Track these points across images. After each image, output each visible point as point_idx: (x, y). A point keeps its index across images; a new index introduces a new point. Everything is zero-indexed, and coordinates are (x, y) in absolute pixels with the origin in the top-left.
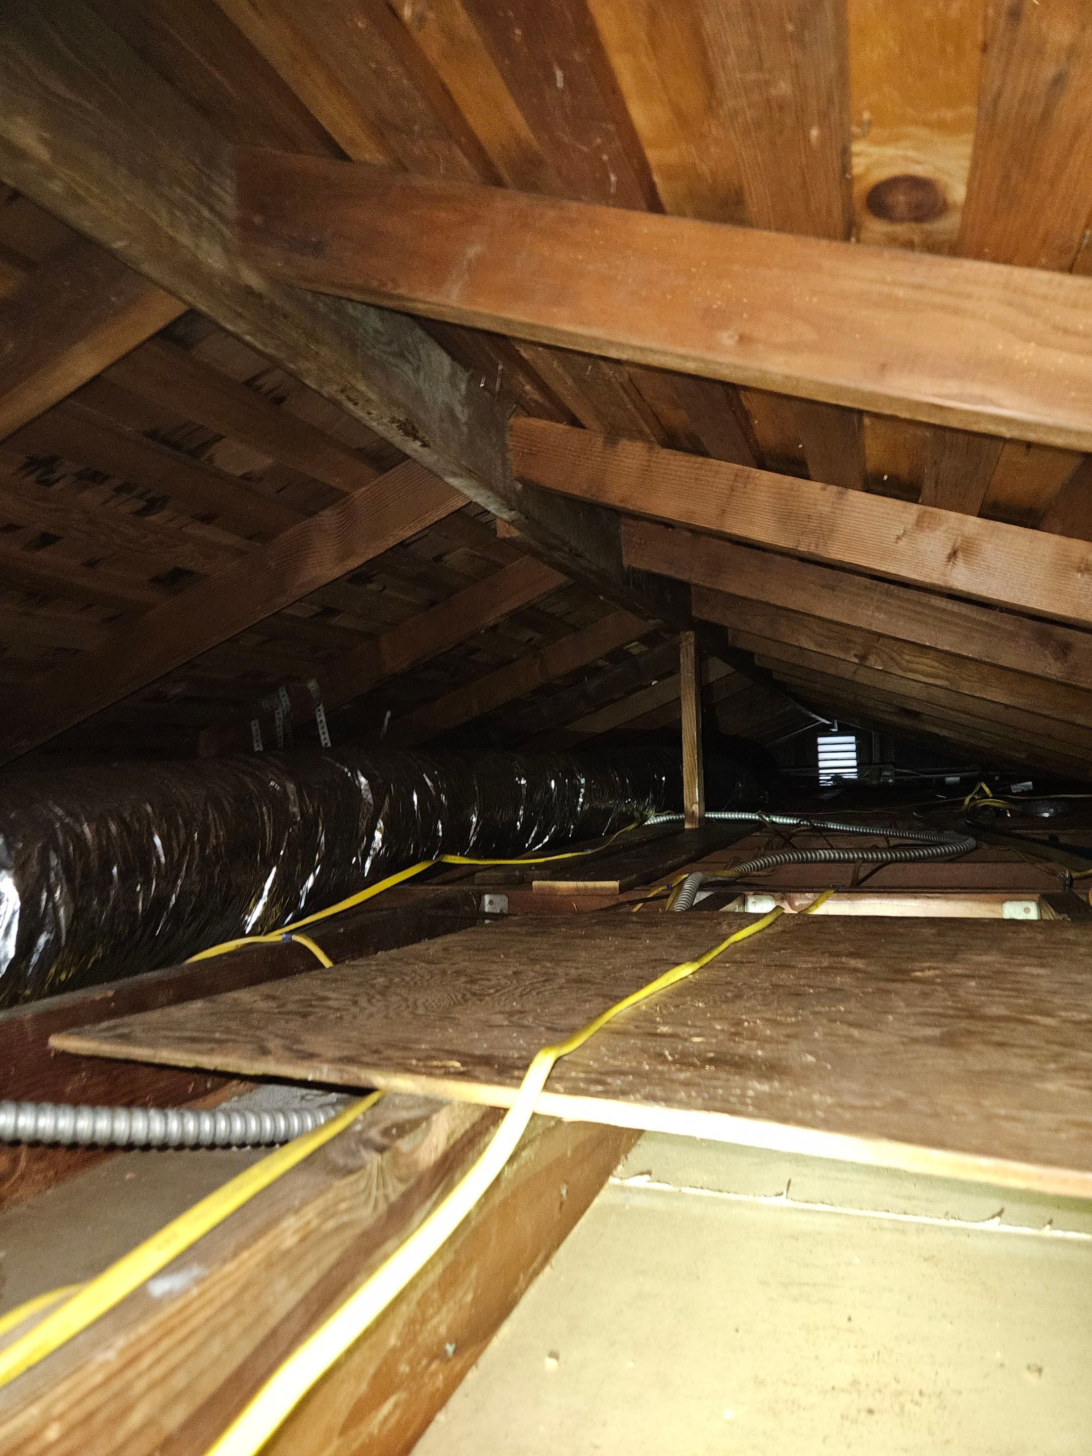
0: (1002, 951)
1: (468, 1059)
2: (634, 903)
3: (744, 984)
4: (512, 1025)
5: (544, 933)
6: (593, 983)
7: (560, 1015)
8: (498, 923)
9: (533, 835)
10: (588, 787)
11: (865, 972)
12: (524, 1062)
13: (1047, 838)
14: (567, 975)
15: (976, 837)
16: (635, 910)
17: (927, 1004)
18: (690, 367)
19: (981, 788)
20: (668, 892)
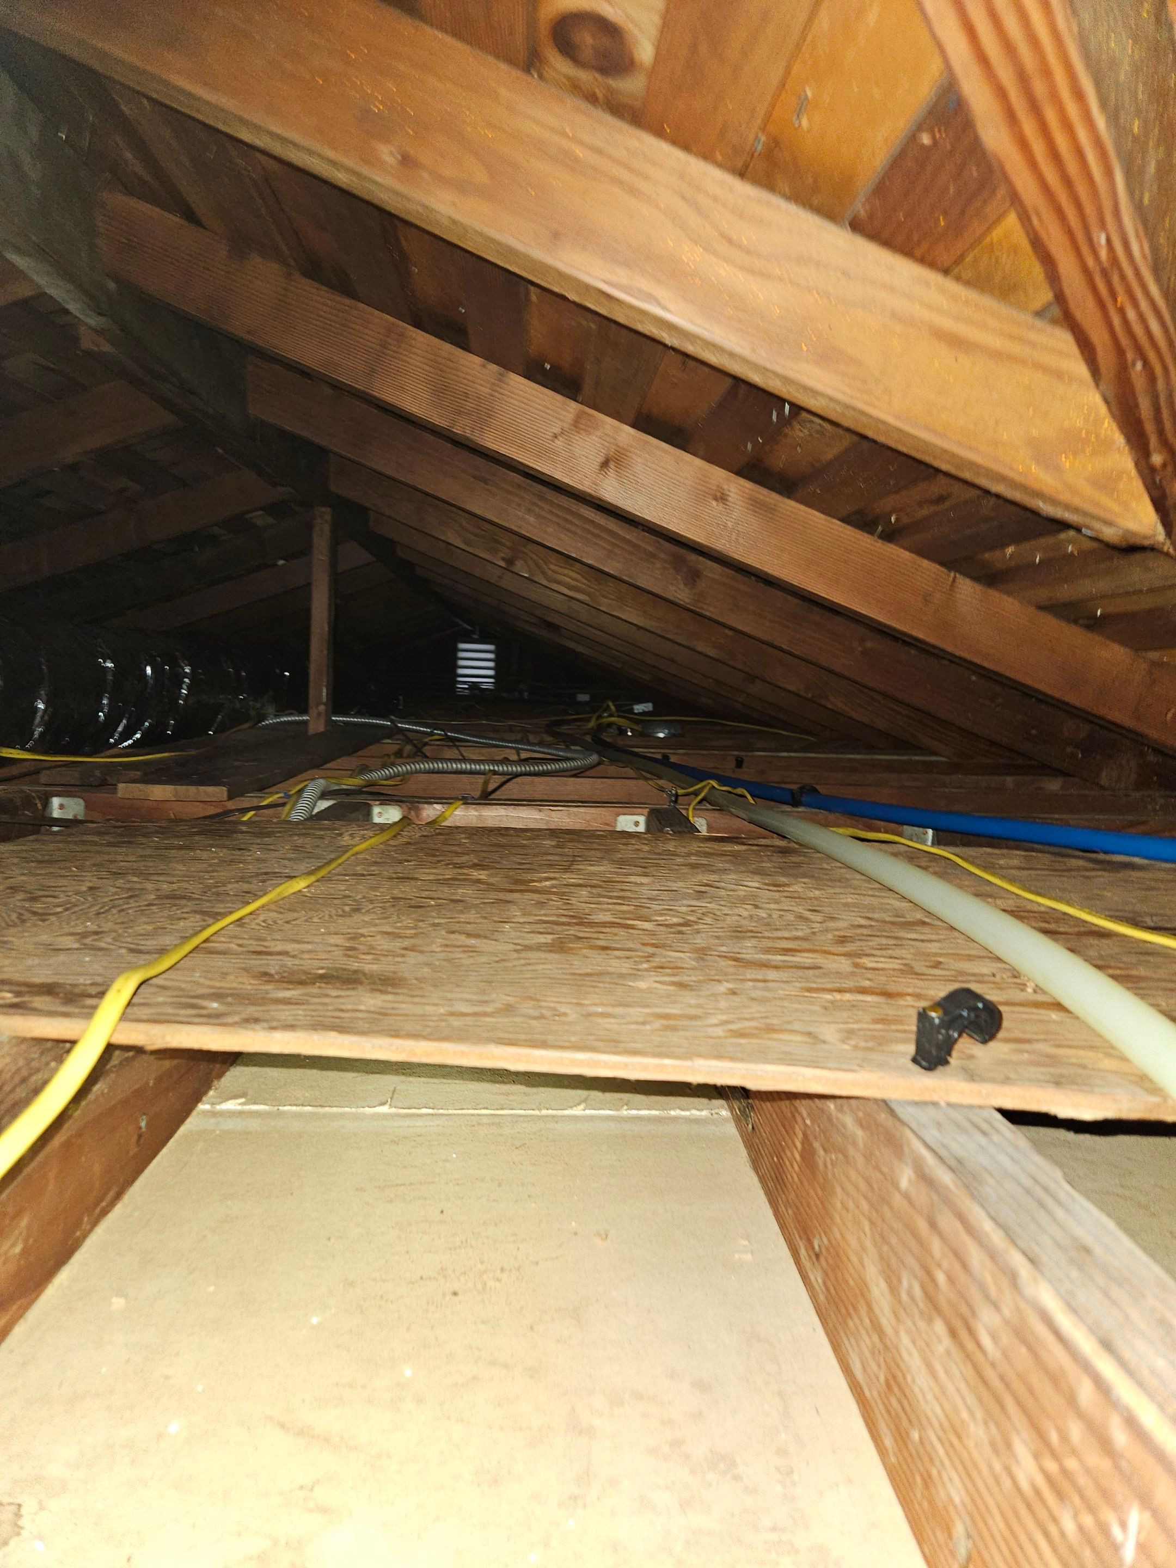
0: (613, 862)
1: (23, 989)
2: (245, 811)
3: (364, 897)
4: (86, 947)
5: (129, 842)
6: (190, 899)
7: (146, 935)
8: (70, 830)
9: (120, 729)
10: (193, 676)
11: (488, 884)
12: (100, 989)
13: (659, 757)
14: (158, 890)
15: (599, 753)
16: (245, 818)
17: (543, 912)
18: (342, 178)
19: (608, 706)
20: (286, 800)
